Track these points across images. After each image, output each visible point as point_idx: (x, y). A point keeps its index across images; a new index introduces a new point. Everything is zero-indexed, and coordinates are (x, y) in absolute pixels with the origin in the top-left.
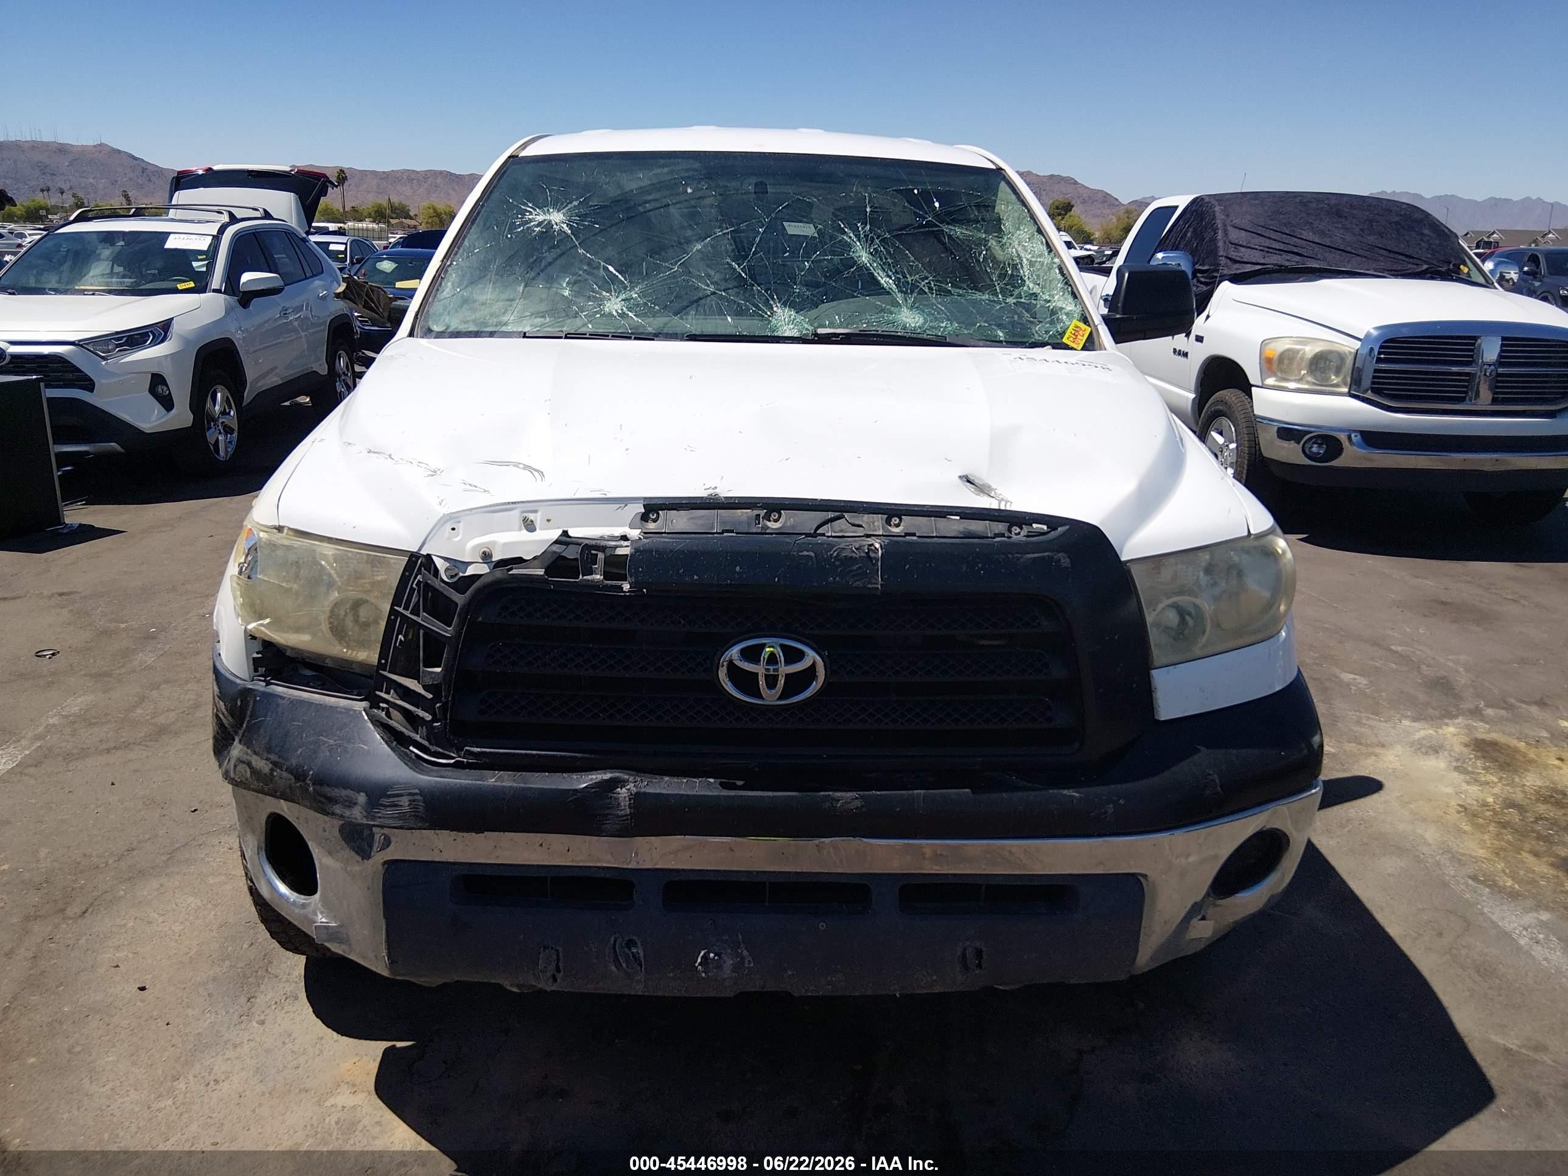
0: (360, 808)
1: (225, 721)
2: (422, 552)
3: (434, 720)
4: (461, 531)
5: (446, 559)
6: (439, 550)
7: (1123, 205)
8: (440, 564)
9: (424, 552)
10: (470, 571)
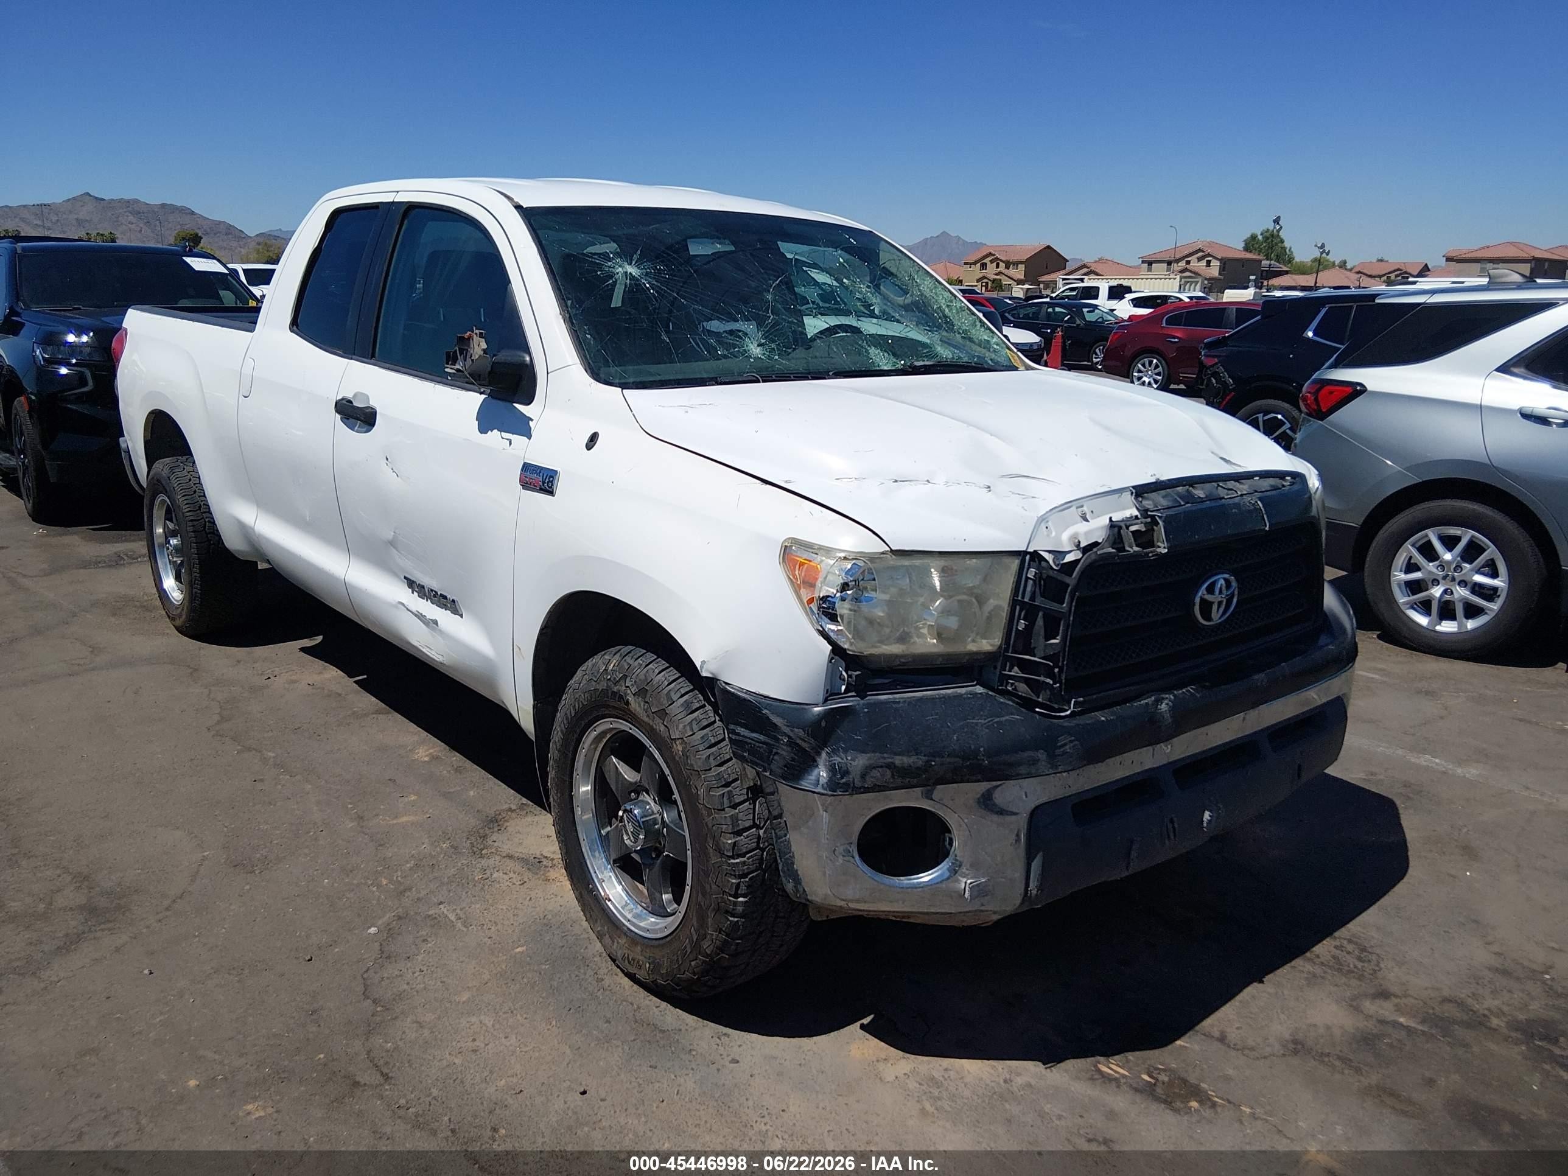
0: (1043, 763)
1: (804, 745)
2: (1029, 550)
3: (1055, 683)
4: (1052, 529)
5: (1049, 552)
6: (1040, 545)
7: (251, 237)
8: (1046, 555)
9: (1031, 550)
10: (1069, 558)
